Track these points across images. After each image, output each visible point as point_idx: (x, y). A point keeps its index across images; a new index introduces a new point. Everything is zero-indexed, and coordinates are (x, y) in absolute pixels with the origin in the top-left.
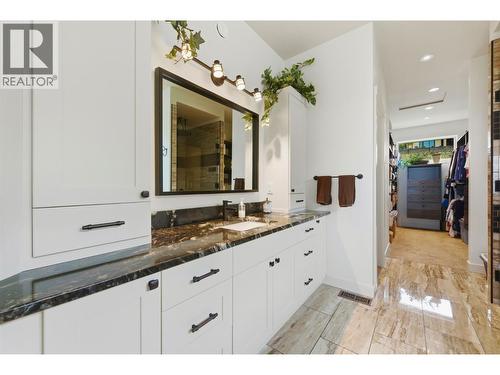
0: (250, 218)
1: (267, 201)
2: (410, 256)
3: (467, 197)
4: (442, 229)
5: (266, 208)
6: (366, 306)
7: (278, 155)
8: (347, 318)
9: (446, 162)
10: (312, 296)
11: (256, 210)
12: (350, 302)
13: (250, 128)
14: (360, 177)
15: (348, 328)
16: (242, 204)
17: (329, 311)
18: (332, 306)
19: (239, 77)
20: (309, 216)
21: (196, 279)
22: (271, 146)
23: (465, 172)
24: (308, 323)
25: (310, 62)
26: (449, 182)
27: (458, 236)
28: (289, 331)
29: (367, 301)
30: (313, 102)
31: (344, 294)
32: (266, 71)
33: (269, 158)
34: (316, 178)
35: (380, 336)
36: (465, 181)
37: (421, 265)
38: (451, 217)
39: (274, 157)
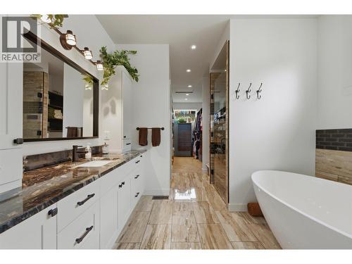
0: (95, 158)
1: (106, 145)
2: (182, 170)
3: (201, 139)
4: (192, 156)
5: (105, 150)
6: (166, 200)
7: (114, 112)
8: (159, 209)
9: (193, 123)
10: (137, 205)
11: (97, 152)
12: (159, 201)
13: (91, 88)
14: (163, 129)
15: (160, 214)
16: (88, 148)
17: (149, 209)
18: (150, 206)
19: (86, 49)
20: (136, 154)
21: (80, 204)
22: (108, 105)
23: (200, 127)
24: (139, 220)
25: (134, 52)
26: (194, 132)
27: (197, 158)
28: (128, 229)
29: (167, 198)
30: (137, 80)
31: (155, 198)
32: (103, 48)
33: (106, 113)
34: (138, 129)
35: (175, 212)
36: (201, 132)
37: (186, 174)
38: (195, 150)
39: (110, 113)
